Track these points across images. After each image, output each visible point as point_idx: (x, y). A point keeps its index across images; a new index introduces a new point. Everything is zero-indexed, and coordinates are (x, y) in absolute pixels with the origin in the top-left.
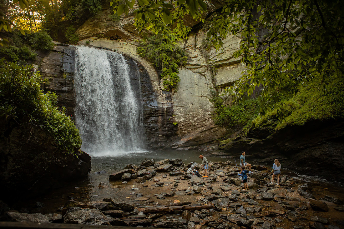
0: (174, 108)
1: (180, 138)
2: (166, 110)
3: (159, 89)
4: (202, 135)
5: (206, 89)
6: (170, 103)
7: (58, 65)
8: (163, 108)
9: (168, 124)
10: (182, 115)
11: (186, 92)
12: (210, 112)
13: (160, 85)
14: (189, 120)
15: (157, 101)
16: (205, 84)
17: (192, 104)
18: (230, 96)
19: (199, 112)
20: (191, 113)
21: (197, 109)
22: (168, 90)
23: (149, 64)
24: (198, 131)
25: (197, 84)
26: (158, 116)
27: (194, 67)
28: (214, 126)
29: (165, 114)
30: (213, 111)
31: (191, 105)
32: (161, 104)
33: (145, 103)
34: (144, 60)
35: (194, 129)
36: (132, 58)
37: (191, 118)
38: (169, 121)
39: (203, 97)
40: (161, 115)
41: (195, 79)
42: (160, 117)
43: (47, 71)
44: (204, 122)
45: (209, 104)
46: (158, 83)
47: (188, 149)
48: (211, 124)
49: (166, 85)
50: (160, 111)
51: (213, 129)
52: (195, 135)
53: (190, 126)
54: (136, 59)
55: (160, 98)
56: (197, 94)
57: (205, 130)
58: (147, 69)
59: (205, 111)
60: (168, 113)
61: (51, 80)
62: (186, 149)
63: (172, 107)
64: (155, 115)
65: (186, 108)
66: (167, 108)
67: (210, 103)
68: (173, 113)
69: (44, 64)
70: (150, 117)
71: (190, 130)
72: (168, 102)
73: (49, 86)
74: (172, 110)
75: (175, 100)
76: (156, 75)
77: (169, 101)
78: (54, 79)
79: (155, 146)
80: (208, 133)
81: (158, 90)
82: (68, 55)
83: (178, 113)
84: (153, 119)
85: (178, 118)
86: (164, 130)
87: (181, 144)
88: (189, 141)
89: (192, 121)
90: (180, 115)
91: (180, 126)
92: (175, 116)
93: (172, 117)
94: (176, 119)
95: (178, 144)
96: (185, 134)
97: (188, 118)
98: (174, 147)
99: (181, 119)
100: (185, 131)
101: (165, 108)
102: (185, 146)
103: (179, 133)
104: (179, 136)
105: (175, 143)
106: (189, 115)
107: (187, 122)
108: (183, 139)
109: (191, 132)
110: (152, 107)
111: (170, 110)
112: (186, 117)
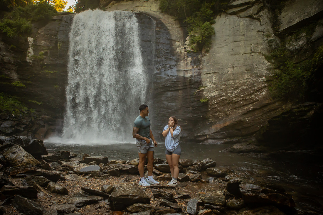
0: (203, 77)
1: (212, 124)
2: (190, 80)
3: (183, 51)
4: (247, 119)
5: (260, 40)
6: (197, 69)
7: (53, 35)
8: (185, 78)
9: (192, 102)
10: (214, 86)
11: (223, 50)
12: (264, 78)
13: (186, 45)
14: (227, 94)
15: (177, 68)
16: (259, 31)
17: (233, 67)
18: (308, 44)
19: (244, 80)
20: (230, 81)
21: (242, 74)
22: (196, 51)
23: (172, 20)
24: (241, 111)
25: (243, 35)
26: (178, 90)
27: (240, 8)
28: (271, 102)
29: (188, 87)
30: (270, 75)
31: (230, 70)
32: (183, 72)
33: (158, 72)
34: (166, 16)
35: (236, 108)
36: (149, 15)
37: (229, 90)
38: (194, 98)
39: (253, 54)
40: (181, 88)
41: (241, 28)
42: (180, 91)
43: (43, 43)
44: (253, 96)
45: (264, 64)
46: (183, 42)
47: (222, 142)
48: (265, 98)
49: (194, 43)
50: (180, 83)
51: (269, 107)
52: (234, 118)
53: (228, 104)
54: (155, 16)
55: (182, 64)
56: (242, 51)
57: (254, 110)
58: (168, 26)
59: (256, 77)
60: (192, 85)
61: (46, 54)
62: (219, 143)
63: (200, 75)
64: (172, 89)
65: (222, 74)
66: (191, 77)
67: (266, 62)
68: (200, 84)
69: (39, 35)
70: (165, 92)
71: (228, 111)
72: (193, 67)
73: (43, 60)
74: (199, 80)
75: (205, 64)
76: (181, 32)
77: (195, 67)
78: (49, 52)
80: (258, 114)
81: (181, 52)
82: (65, 22)
83: (208, 84)
84: (169, 94)
85: (209, 91)
86: (186, 112)
87: (210, 133)
88: (225, 129)
89: (232, 95)
90: (211, 86)
91: (212, 105)
92: (204, 88)
93: (200, 90)
94: (205, 93)
95: (206, 134)
96: (219, 117)
97: (225, 90)
98: (199, 139)
99: (213, 93)
100: (220, 113)
101: (189, 77)
102: (217, 137)
103: (210, 116)
104: (211, 121)
105: (201, 133)
106: (227, 86)
107: (223, 98)
108: (215, 125)
109: (230, 114)
110: (167, 78)
111: (196, 80)
112: (221, 88)
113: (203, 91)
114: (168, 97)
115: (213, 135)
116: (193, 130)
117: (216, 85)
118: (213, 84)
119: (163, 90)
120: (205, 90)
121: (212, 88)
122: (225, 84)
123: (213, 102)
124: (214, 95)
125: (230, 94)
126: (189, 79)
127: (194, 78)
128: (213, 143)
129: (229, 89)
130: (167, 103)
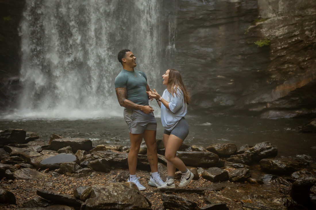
1: (275, 84)
2: (239, 8)
10: (281, 18)
14: (303, 32)
20: (309, 10)
26: (217, 26)
37: (308, 25)
40: (223, 21)
42: (221, 28)
47: (294, 115)
53: (305, 49)
62: (288, 116)
64: (208, 24)
68: (257, 15)
71: (304, 61)
74: (255, 7)
79: (205, 104)
83: (270, 15)
84: (203, 32)
85: (272, 26)
87: (273, 100)
88: (298, 92)
89: (312, 34)
90: (276, 19)
91: (277, 51)
92: (262, 23)
93: (255, 24)
94: (263, 30)
95: (266, 100)
96: (289, 71)
97: (300, 25)
98: (254, 110)
99: (279, 30)
100: (290, 66)
101: (236, 3)
102: (284, 106)
103: (273, 69)
104: (273, 79)
105: (257, 98)
106: (304, 18)
107: (296, 39)
108: (281, 87)
109: (307, 67)
110: (199, 4)
111: (249, 8)
112: (293, 22)
113: (260, 27)
114: (200, 38)
115: (277, 103)
116: (243, 95)
117: (283, 17)
118: (279, 15)
119: (192, 25)
120: (264, 26)
121: (276, 22)
122: (300, 15)
123: (279, 46)
124: (281, 34)
125: (309, 31)
126: (236, 7)
127: (245, 5)
128: (277, 116)
129: (307, 23)
130: (198, 48)
